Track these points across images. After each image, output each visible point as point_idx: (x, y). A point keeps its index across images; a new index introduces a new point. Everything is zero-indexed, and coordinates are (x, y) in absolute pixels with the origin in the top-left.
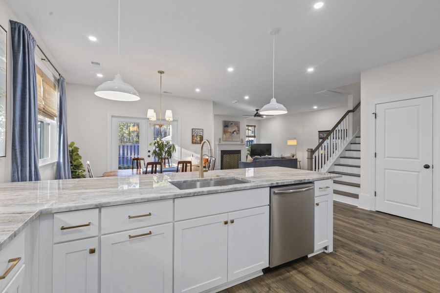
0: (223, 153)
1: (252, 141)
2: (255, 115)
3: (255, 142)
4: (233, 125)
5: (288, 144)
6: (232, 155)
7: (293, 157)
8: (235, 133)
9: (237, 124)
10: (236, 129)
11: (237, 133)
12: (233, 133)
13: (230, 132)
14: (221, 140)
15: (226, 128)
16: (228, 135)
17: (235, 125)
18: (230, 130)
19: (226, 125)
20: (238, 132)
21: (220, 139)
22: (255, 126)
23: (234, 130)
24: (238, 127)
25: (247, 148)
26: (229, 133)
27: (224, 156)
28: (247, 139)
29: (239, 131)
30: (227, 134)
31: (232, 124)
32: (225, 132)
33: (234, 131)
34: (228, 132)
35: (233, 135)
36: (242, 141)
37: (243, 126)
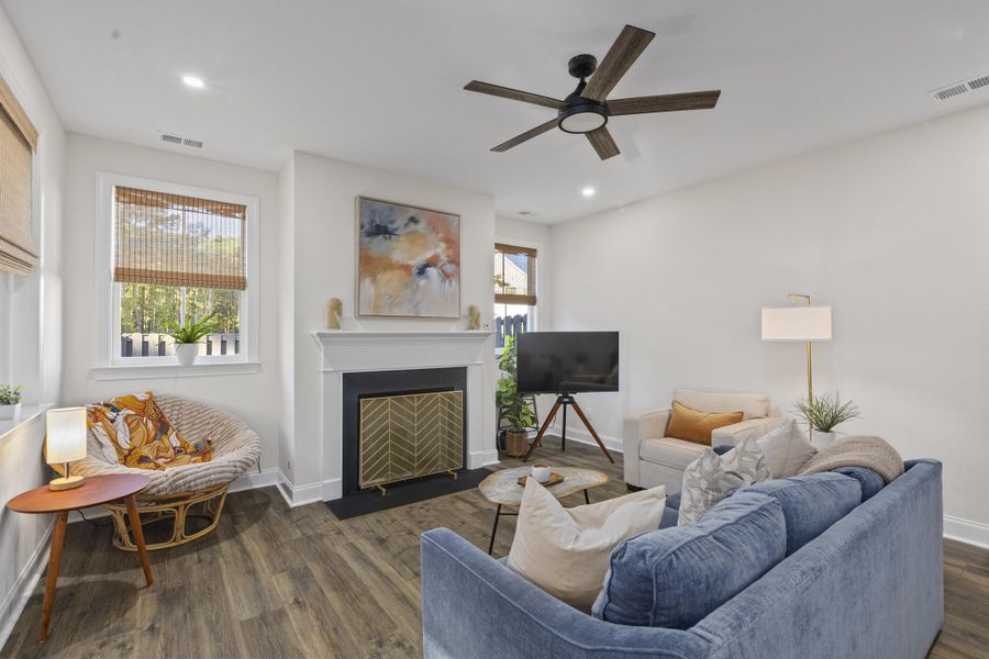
0: (359, 388)
1: (521, 320)
2: (572, 105)
3: (533, 327)
4: (421, 227)
5: (768, 334)
6: (416, 400)
7: (826, 423)
8: (432, 271)
9: (444, 226)
10: (440, 250)
11: (446, 276)
12: (422, 271)
13: (407, 268)
14: (348, 310)
15: (378, 245)
16: (389, 281)
17: (434, 227)
18: (401, 251)
19: (378, 224)
20: (449, 268)
21: (337, 306)
22: (531, 253)
23: (429, 254)
24: (453, 243)
25: (500, 351)
26: (397, 272)
27: (366, 405)
28: (501, 311)
29: (455, 261)
30: (383, 277)
31: (413, 220)
32: (368, 265)
33: (427, 265)
34: (389, 266)
35: (422, 282)
36: (473, 317)
37: (477, 236)
